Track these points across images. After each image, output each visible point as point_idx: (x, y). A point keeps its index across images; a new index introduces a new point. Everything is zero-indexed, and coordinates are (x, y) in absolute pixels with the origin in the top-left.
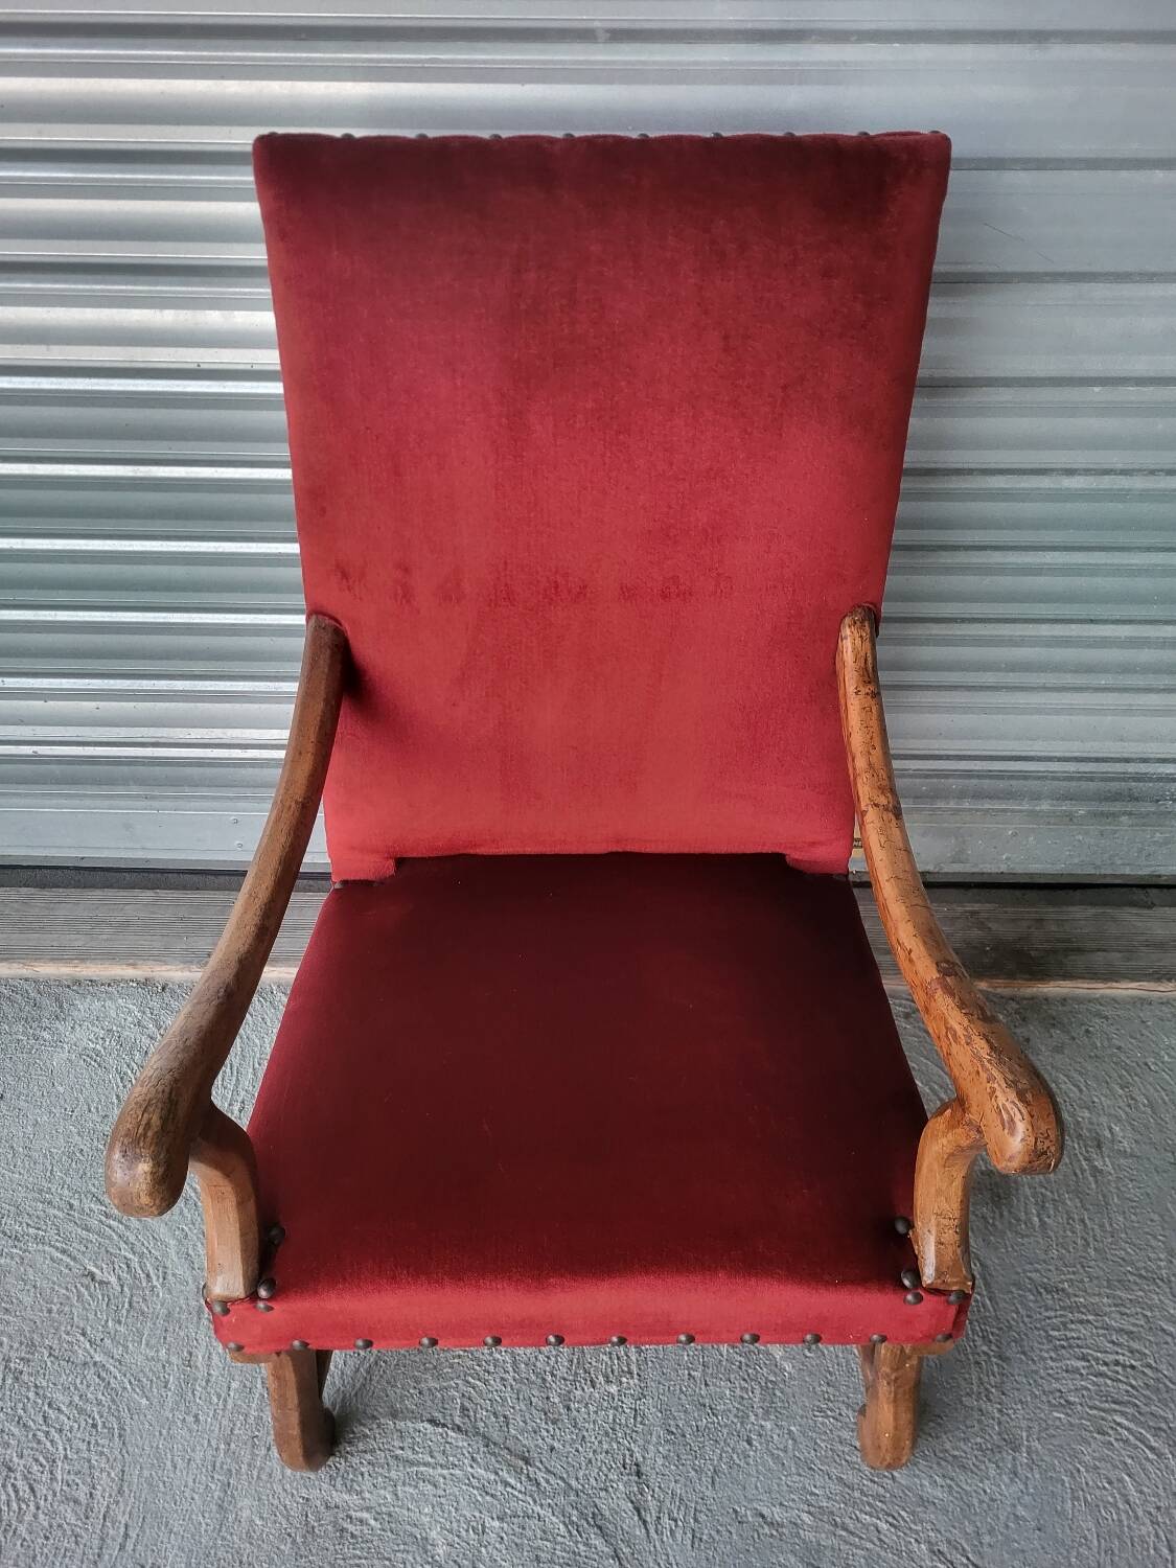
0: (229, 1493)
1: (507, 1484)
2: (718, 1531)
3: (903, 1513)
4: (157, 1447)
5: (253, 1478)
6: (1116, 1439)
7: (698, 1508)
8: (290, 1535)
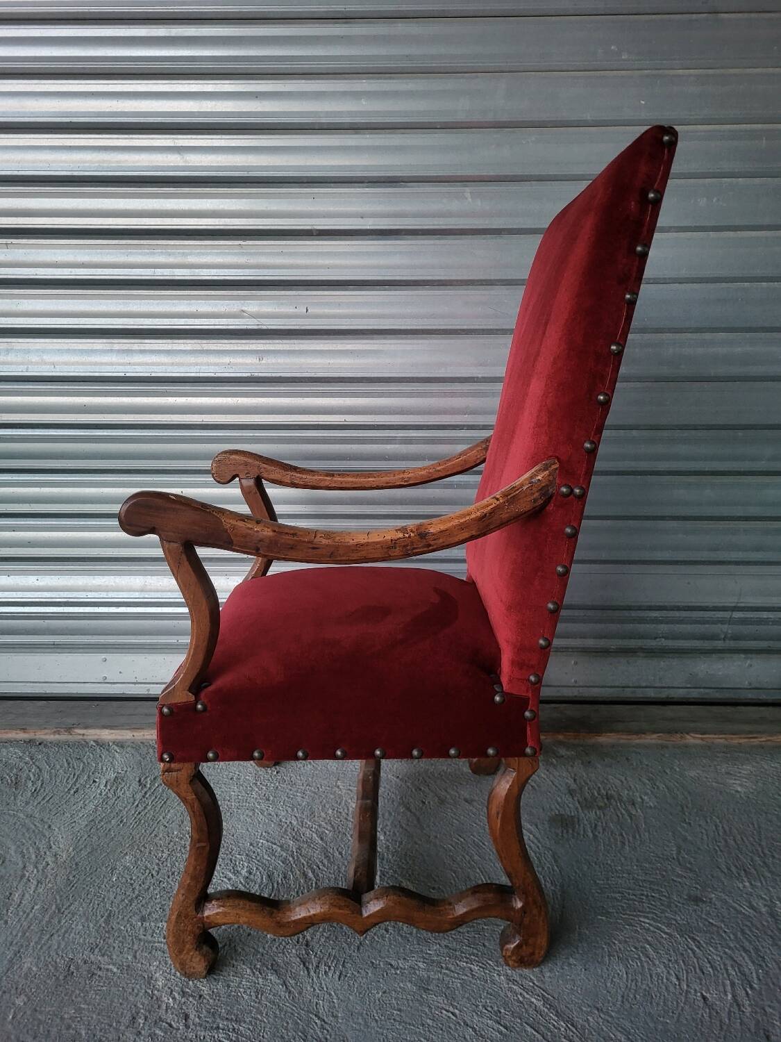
0: (18, 955)
2: (358, 972)
3: (489, 962)
5: (36, 949)
6: (641, 929)
7: (346, 961)
8: (55, 976)
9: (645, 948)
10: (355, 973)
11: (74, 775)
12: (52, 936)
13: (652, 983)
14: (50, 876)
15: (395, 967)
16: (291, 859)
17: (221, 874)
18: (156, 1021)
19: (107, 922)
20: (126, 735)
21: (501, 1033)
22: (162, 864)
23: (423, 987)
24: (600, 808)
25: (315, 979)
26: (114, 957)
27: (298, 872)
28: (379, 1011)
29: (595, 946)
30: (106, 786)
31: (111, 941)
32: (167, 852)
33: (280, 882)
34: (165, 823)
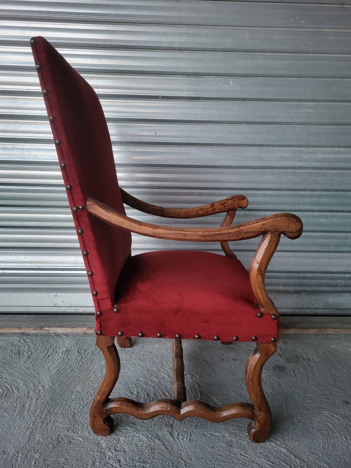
0: (33, 434)
1: (127, 430)
2: (198, 438)
4: (9, 424)
5: (41, 430)
6: (324, 416)
7: (191, 433)
8: (52, 443)
9: (328, 425)
10: (197, 439)
11: (46, 349)
12: (47, 424)
13: (335, 441)
14: (42, 396)
15: (215, 436)
16: (156, 387)
17: (125, 394)
18: (105, 464)
19: (73, 417)
20: (69, 330)
21: (270, 465)
22: (95, 390)
23: (230, 445)
24: (295, 362)
25: (178, 442)
26: (80, 434)
27: (161, 393)
28: (211, 456)
29: (305, 425)
30: (62, 354)
31: (77, 426)
32: (97, 384)
33: (153, 397)
34: (94, 371)
